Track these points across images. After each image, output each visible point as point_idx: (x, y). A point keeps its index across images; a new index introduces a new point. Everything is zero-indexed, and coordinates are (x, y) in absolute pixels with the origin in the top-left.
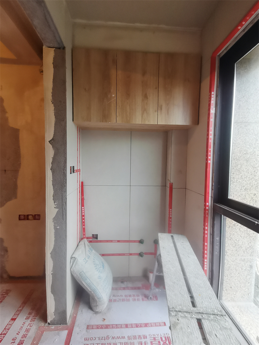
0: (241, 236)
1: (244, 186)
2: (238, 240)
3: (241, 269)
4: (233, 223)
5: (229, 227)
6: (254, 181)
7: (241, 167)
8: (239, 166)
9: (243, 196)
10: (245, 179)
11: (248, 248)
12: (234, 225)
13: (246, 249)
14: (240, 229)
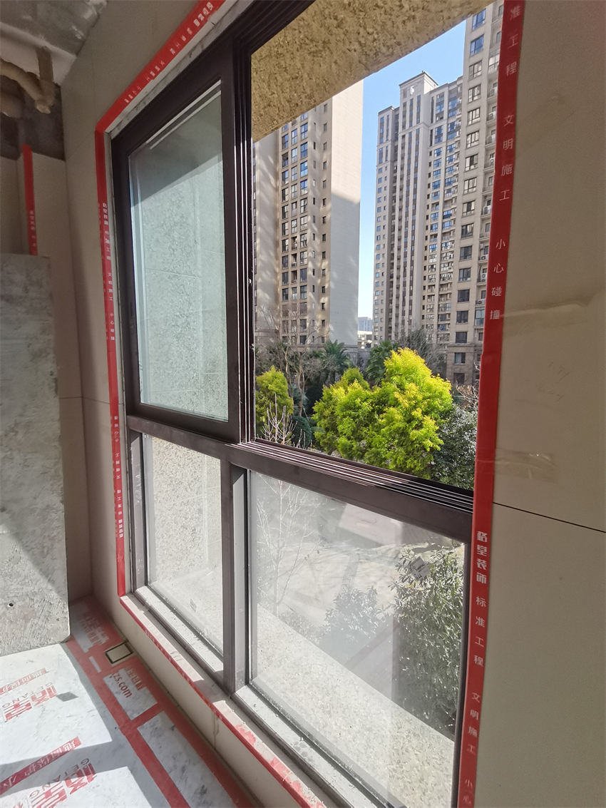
0: (179, 465)
1: (176, 382)
2: (174, 472)
3: (184, 519)
4: (165, 446)
5: (159, 453)
6: (192, 373)
7: (169, 348)
8: (166, 346)
9: (176, 397)
10: (178, 369)
11: (192, 481)
12: (167, 448)
13: (189, 485)
14: (176, 454)
